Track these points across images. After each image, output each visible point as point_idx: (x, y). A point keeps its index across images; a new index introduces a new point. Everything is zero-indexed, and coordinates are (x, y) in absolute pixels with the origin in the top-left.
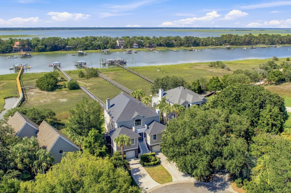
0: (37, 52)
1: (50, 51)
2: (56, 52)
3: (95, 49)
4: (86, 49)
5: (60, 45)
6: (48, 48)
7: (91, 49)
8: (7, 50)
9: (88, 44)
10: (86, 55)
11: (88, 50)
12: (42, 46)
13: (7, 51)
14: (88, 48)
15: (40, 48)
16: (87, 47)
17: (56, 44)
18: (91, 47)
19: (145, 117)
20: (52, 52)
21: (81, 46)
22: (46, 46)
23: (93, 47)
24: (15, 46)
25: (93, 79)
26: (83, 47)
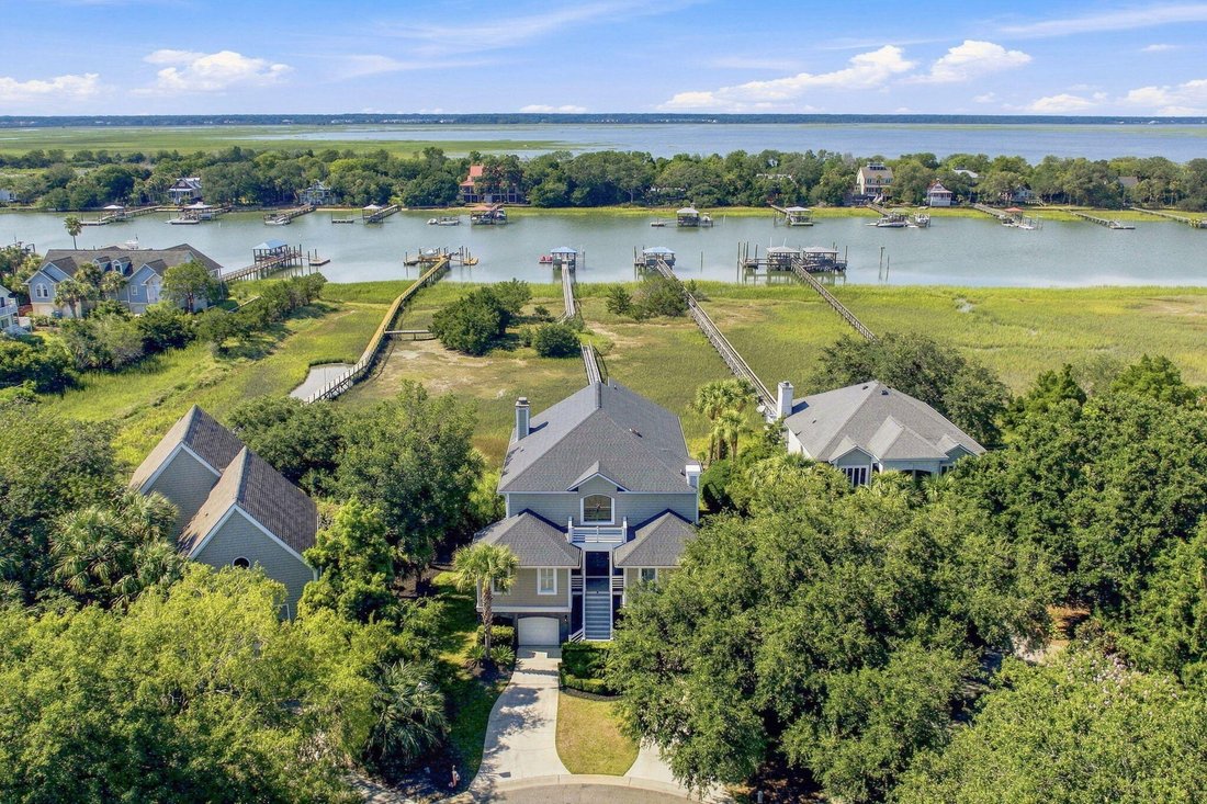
0: (536, 206)
1: (584, 205)
2: (605, 209)
3: (757, 206)
4: (721, 203)
5: (623, 184)
6: (577, 194)
7: (741, 204)
8: (438, 196)
9: (732, 182)
10: (708, 225)
11: (728, 205)
12: (558, 184)
13: (437, 201)
14: (730, 199)
15: (552, 191)
16: (728, 193)
17: (610, 177)
18: (743, 196)
19: (627, 492)
20: (590, 209)
21: (705, 187)
22: (572, 186)
23: (751, 195)
24: (469, 183)
25: (658, 323)
26: (710, 193)
